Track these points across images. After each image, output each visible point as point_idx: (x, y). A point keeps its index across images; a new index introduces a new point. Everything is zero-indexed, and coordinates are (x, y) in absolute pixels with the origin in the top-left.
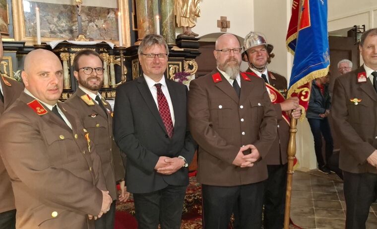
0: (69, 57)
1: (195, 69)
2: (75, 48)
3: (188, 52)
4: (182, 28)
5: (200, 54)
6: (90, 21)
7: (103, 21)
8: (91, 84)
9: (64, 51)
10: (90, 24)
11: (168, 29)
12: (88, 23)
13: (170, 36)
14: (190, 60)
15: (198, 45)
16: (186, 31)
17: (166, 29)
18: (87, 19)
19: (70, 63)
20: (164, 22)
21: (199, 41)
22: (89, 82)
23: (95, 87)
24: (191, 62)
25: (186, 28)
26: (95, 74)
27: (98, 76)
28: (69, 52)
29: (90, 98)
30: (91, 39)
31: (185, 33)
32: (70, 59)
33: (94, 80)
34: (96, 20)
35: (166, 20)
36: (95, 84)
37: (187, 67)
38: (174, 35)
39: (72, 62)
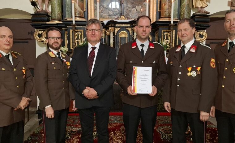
0: (114, 30)
1: (205, 37)
2: (118, 24)
3: (199, 25)
4: (197, 8)
5: (210, 26)
6: (133, 7)
7: (141, 6)
8: (54, 46)
9: (111, 26)
10: (133, 9)
11: (185, 10)
12: (132, 9)
13: (186, 14)
14: (201, 31)
15: (209, 19)
16: (200, 10)
17: (183, 9)
18: (132, 6)
19: (115, 34)
20: (183, 4)
21: (210, 17)
22: (53, 45)
23: (56, 47)
24: (202, 32)
25: (200, 8)
26: (56, 41)
27: (58, 42)
28: (115, 27)
29: (53, 53)
30: (129, 18)
31: (199, 12)
32: (115, 31)
33: (56, 44)
34: (137, 7)
35: (184, 3)
36: (56, 46)
37: (198, 36)
38: (190, 14)
39: (116, 33)
